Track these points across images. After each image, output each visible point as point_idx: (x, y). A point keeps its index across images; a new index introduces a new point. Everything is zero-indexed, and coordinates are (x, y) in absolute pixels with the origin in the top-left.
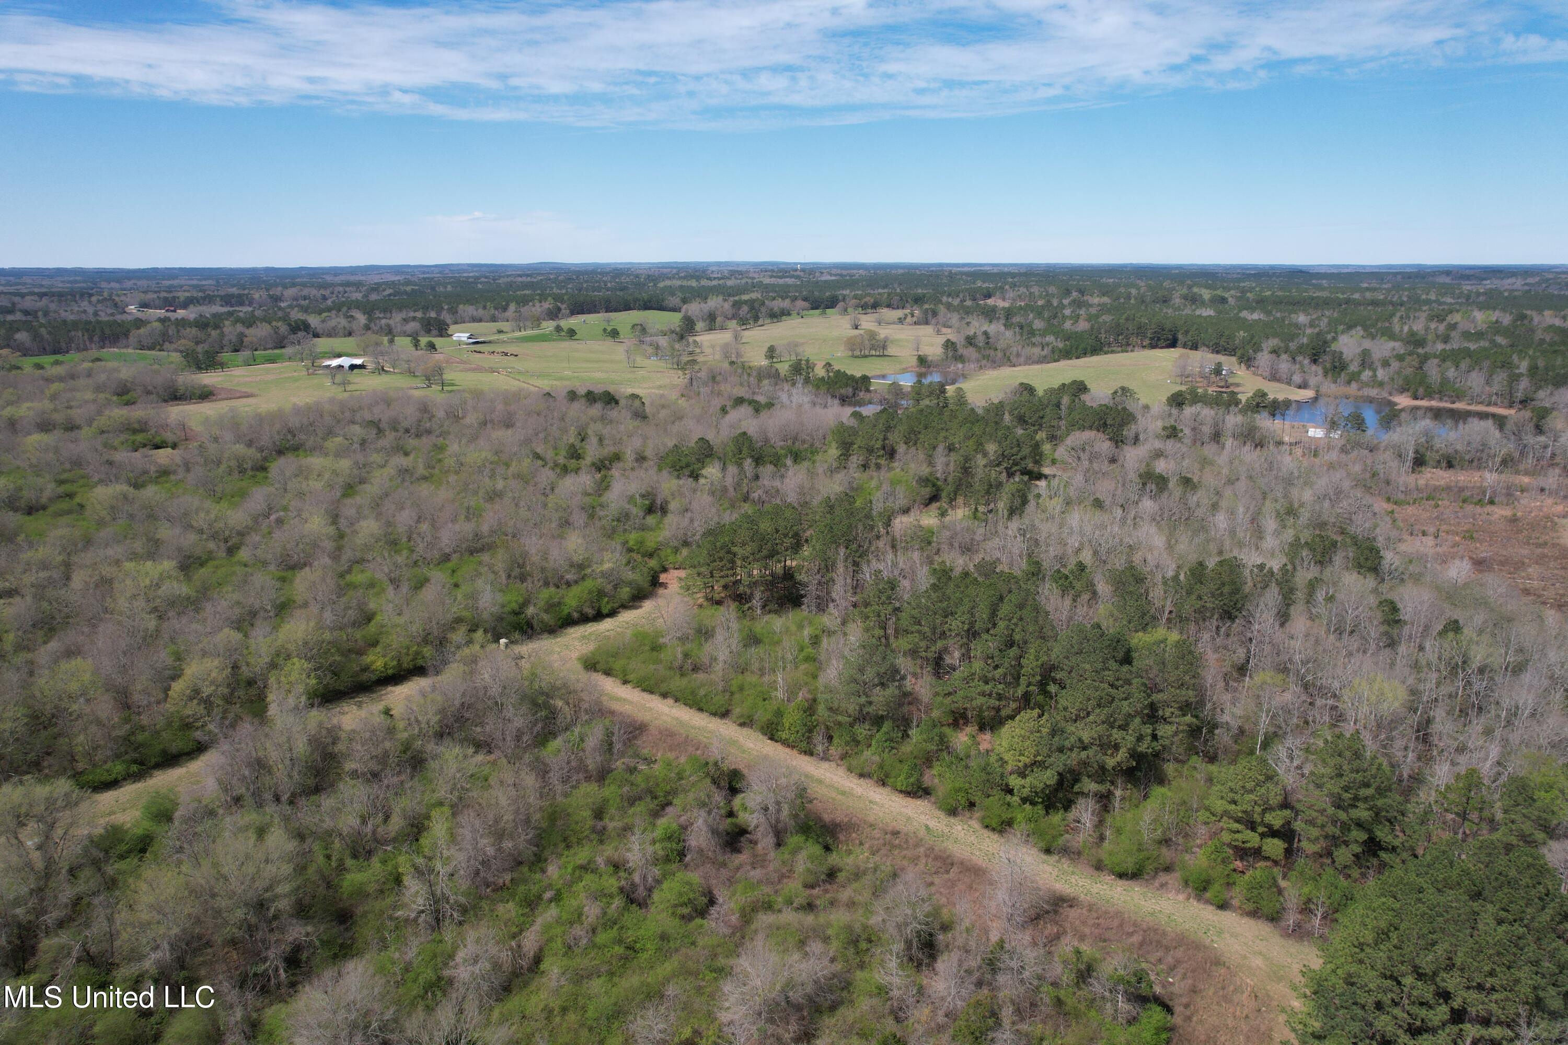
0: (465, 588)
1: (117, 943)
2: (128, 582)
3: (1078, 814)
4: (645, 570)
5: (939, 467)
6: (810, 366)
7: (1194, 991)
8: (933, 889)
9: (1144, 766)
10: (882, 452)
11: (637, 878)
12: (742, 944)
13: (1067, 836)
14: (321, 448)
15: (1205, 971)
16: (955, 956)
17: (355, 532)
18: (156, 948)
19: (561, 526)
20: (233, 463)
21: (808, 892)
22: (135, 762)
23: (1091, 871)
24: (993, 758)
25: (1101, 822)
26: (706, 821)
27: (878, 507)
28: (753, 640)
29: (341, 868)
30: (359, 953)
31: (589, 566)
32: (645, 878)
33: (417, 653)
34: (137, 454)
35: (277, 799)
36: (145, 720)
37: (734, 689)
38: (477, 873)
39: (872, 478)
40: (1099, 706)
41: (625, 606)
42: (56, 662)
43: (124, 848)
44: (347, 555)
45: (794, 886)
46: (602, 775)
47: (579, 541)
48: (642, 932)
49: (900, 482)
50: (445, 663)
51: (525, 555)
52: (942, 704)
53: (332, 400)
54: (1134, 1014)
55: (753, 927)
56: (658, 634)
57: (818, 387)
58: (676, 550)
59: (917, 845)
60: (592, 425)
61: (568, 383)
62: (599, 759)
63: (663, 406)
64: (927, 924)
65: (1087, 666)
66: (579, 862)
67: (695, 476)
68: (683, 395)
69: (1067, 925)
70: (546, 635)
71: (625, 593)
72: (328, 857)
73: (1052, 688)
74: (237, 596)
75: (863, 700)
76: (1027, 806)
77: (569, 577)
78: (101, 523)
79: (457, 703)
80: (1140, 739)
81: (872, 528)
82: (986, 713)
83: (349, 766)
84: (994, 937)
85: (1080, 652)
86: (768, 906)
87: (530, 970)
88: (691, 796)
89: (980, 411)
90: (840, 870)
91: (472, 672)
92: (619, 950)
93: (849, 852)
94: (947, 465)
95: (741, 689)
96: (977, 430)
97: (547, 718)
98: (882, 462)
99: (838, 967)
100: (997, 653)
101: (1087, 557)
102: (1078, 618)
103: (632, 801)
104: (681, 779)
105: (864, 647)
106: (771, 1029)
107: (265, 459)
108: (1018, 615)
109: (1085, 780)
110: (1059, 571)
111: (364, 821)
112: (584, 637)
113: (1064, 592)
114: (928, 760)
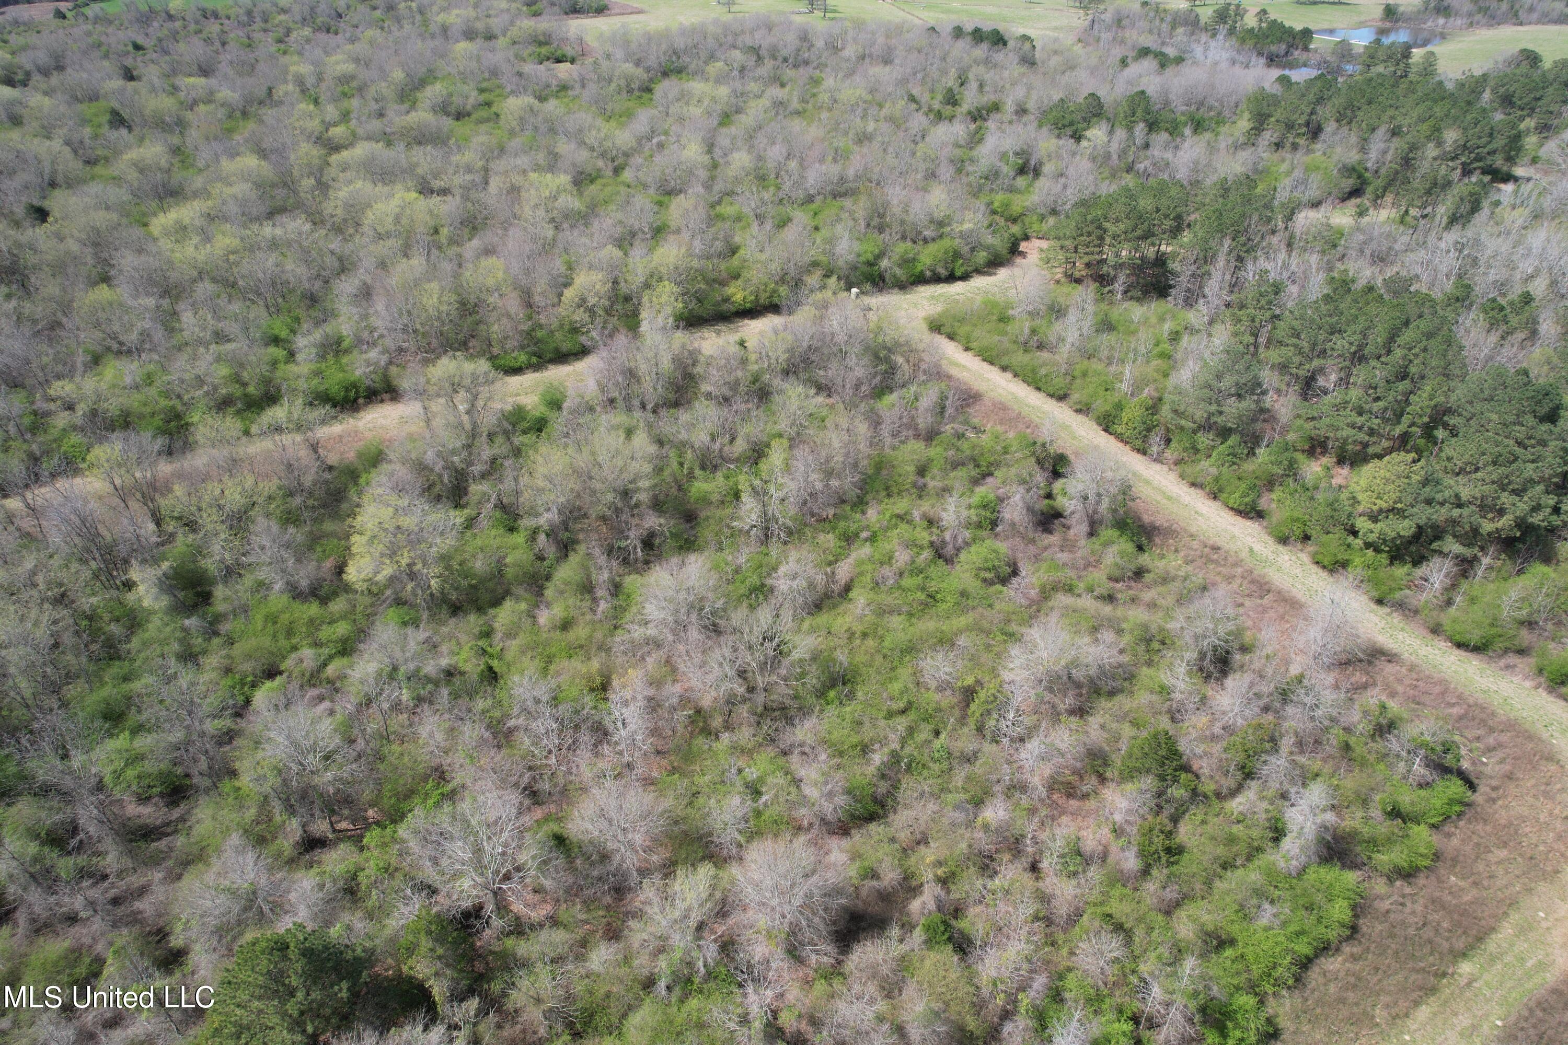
0: (824, 233)
1: (521, 500)
2: (532, 192)
3: (1428, 572)
4: (1006, 235)
5: (1373, 155)
6: (1240, 12)
7: (1509, 777)
8: (1241, 610)
9: (1530, 540)
10: (1304, 130)
11: (948, 536)
12: (1036, 617)
13: (1407, 591)
14: (703, 72)
15: (1530, 762)
16: (1248, 677)
17: (728, 163)
18: (548, 510)
19: (926, 178)
20: (623, 83)
21: (1111, 584)
22: (535, 354)
23: (1425, 632)
24: (1344, 496)
25: (1454, 586)
26: (1023, 498)
27: (1282, 196)
28: (1107, 326)
29: (691, 476)
30: (700, 550)
31: (949, 224)
32: (955, 538)
33: (774, 291)
34: (542, 67)
35: (643, 406)
36: (543, 319)
37: (1077, 373)
38: (805, 503)
39: (1283, 160)
40: (1494, 463)
41: (979, 272)
42: (478, 258)
43: (525, 425)
44: (719, 186)
45: (1098, 576)
46: (930, 436)
47: (943, 196)
48: (945, 585)
49: (1318, 168)
50: (798, 304)
51: (886, 205)
52: (1301, 428)
53: (716, 22)
54: (1430, 779)
55: (1050, 604)
56: (1009, 305)
57: (1243, 41)
58: (1042, 218)
59: (1236, 565)
60: (974, 69)
61: (954, 17)
62: (930, 420)
63: (1055, 52)
64: (1226, 641)
65: (1494, 417)
66: (897, 511)
67: (1077, 137)
68: (1080, 41)
69: (1379, 679)
70: (896, 290)
71: (982, 257)
72: (681, 464)
73: (1440, 433)
74: (620, 216)
75: (1213, 408)
76: (1370, 552)
77: (927, 233)
78: (512, 133)
79: (805, 345)
80: (1536, 508)
81: (1269, 220)
82: (1350, 447)
83: (705, 387)
84: (1295, 670)
85: (1491, 399)
86: (1069, 589)
87: (840, 595)
88: (1013, 471)
89: (1450, 86)
90: (1148, 571)
91: (822, 318)
92: (921, 596)
93: (1162, 557)
94: (1385, 152)
95: (1085, 374)
96: (1438, 111)
97: (886, 372)
98: (1302, 141)
99: (1126, 659)
100: (1382, 384)
101: (1538, 288)
102: (1501, 359)
103: (956, 465)
104: (1006, 453)
105: (1228, 352)
106: (1048, 697)
107: (651, 80)
108: (1422, 345)
109: (1449, 539)
110: (1494, 300)
111: (713, 439)
112: (933, 297)
113: (1493, 325)
114: (1271, 484)
